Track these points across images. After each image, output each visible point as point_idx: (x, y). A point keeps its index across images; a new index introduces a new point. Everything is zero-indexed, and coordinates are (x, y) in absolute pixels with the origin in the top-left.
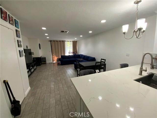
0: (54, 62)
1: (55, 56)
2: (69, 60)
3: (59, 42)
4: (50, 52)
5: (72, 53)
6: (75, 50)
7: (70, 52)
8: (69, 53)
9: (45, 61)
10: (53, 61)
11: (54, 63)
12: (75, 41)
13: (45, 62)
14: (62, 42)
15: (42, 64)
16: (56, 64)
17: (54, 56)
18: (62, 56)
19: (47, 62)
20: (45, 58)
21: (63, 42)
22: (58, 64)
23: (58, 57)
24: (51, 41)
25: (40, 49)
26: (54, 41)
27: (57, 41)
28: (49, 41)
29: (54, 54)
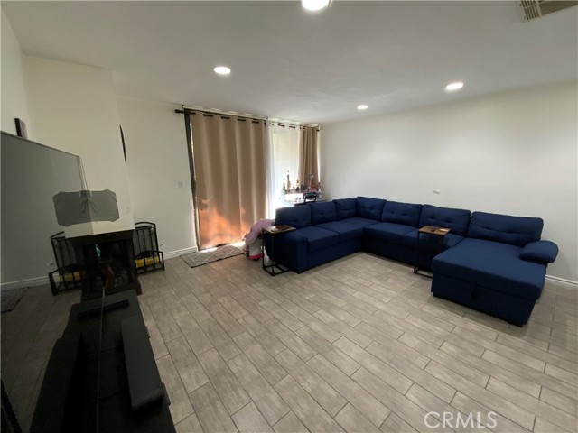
0: (210, 248)
5: (298, 190)
6: (311, 178)
7: (291, 188)
8: (287, 192)
12: (313, 128)
14: (252, 127)
20: (150, 228)
26: (208, 115)
27: (225, 117)
28: (177, 111)
29: (204, 202)
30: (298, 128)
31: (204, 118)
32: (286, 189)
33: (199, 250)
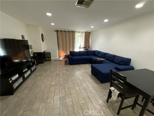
0: (61, 59)
1: (62, 51)
2: (80, 58)
3: (68, 33)
4: (56, 45)
5: (83, 48)
6: (87, 45)
7: (81, 47)
8: (79, 48)
9: (50, 57)
10: (59, 57)
11: (60, 61)
12: (88, 32)
13: (49, 59)
14: (71, 33)
15: (46, 60)
16: (63, 63)
17: (60, 51)
18: (70, 52)
19: (52, 58)
20: (50, 53)
21: (73, 32)
22: (66, 63)
23: (66, 53)
24: (57, 31)
25: (43, 41)
26: (61, 31)
27: (65, 31)
28: (55, 31)
29: (60, 49)
30: (84, 33)
31: (60, 32)
32: (80, 47)
33: (59, 59)
